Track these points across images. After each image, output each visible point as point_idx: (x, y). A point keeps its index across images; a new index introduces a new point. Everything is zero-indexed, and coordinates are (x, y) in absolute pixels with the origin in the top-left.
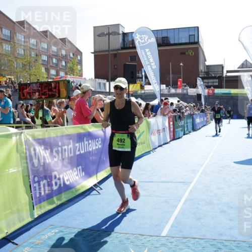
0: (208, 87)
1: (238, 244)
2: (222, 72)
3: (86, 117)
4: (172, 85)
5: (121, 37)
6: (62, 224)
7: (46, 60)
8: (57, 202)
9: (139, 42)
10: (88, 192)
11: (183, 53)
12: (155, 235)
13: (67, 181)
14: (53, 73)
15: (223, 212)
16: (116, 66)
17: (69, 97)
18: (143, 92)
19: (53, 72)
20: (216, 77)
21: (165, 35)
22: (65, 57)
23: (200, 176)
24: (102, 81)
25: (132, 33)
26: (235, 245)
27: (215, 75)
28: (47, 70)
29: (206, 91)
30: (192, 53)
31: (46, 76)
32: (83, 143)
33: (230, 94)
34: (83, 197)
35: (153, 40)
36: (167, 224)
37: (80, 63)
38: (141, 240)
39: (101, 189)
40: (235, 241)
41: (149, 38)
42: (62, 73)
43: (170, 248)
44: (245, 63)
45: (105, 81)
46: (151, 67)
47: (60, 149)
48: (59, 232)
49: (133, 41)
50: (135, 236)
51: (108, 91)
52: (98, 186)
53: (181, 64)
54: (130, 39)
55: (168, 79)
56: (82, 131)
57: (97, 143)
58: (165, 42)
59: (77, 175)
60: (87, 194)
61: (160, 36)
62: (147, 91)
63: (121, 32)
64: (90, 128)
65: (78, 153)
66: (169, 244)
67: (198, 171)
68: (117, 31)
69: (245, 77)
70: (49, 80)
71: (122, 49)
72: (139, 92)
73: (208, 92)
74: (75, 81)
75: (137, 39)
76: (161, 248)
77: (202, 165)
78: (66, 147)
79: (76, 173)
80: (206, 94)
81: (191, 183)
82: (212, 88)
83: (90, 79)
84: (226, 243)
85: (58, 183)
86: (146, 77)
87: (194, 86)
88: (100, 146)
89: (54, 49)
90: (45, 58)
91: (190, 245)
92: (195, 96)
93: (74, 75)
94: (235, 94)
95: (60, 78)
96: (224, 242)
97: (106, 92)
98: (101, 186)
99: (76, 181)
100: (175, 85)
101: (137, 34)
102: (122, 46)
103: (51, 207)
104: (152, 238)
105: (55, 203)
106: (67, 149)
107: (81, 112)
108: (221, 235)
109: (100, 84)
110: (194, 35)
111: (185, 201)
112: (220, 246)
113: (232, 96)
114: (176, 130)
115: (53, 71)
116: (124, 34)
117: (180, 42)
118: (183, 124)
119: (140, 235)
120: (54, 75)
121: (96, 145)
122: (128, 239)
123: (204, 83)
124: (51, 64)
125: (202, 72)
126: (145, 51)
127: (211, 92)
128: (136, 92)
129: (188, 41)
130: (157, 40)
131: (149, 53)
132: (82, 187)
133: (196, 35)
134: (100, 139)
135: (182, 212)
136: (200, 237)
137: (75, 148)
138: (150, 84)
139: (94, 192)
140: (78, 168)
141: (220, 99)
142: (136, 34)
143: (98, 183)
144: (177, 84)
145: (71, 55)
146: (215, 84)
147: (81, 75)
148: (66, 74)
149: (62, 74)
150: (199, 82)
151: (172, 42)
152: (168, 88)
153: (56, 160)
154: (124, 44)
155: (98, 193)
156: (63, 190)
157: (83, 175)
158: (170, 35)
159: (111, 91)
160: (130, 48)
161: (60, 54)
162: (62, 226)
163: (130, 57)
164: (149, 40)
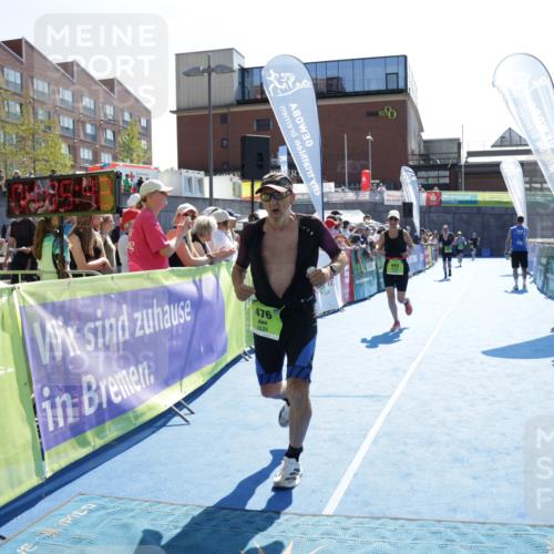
0: (427, 187)
2: (457, 155)
4: (349, 185)
5: (236, 77)
6: (104, 492)
7: (71, 127)
8: (95, 441)
9: (275, 88)
10: (164, 420)
11: (372, 113)
12: (311, 511)
13: (117, 396)
14: (86, 157)
15: (458, 460)
16: (225, 142)
17: (119, 211)
19: (86, 154)
20: (443, 165)
21: (332, 73)
22: (113, 122)
23: (409, 382)
24: (195, 175)
25: (261, 68)
26: (483, 532)
27: (444, 162)
28: (73, 150)
29: (424, 195)
30: (392, 113)
31: (69, 163)
32: (150, 311)
33: (475, 202)
35: (307, 84)
36: (335, 489)
37: (146, 133)
39: (192, 413)
40: (484, 523)
41: (298, 80)
42: (106, 155)
43: (342, 541)
44: (507, 136)
45: (201, 174)
46: (303, 143)
47: (99, 324)
48: (97, 510)
49: (262, 84)
51: (207, 195)
52: (185, 407)
53: (369, 137)
54: (257, 83)
56: (148, 285)
57: (181, 312)
58: (334, 88)
60: (159, 424)
61: (322, 75)
63: (236, 67)
64: (167, 278)
65: (139, 333)
66: (340, 532)
67: (405, 372)
68: (227, 64)
69: (511, 168)
70: (78, 173)
71: (240, 103)
73: (428, 199)
74: (134, 174)
75: (272, 83)
76: (323, 541)
77: (414, 360)
78: (113, 320)
79: (136, 378)
80: (424, 203)
81: (389, 397)
82: (436, 190)
83: (167, 171)
84: (464, 528)
85: (96, 402)
86: (291, 166)
87: (397, 186)
88: (188, 318)
90: (67, 122)
91: (387, 534)
92: (398, 206)
93: (132, 161)
94: (486, 202)
95: (102, 168)
96: (460, 525)
97: (204, 199)
98: (191, 406)
99: (135, 396)
100: (355, 184)
101: (271, 71)
102: (240, 98)
103: (82, 452)
104: (303, 519)
105: (89, 444)
106: (114, 326)
107: (146, 242)
108: (455, 510)
109: (190, 180)
110: (397, 74)
111: (376, 437)
112: (451, 534)
113: (479, 208)
114: (357, 282)
115: (86, 151)
116: (244, 72)
117: (366, 89)
120: (87, 161)
121: (180, 316)
123: (418, 178)
124: (82, 137)
125: (413, 154)
126: (290, 113)
127: (433, 198)
129: (382, 87)
130: (315, 85)
131: (297, 113)
132: (150, 409)
133: (401, 74)
134: (188, 302)
135: (369, 462)
136: (410, 517)
137: (133, 321)
138: (300, 181)
139: (176, 420)
140: (140, 367)
141: (454, 213)
142: (268, 70)
143: (185, 399)
144: (360, 182)
145: (127, 117)
146: (442, 181)
147: (149, 162)
148: (115, 158)
149: (106, 158)
150: (407, 175)
151: (349, 89)
152: (340, 190)
153: (90, 348)
154: (243, 92)
155: (184, 422)
156: (107, 416)
157: (152, 381)
158: (345, 74)
159: (215, 196)
160: (255, 102)
161: (102, 115)
162: (103, 497)
163: (258, 121)
164: (298, 84)
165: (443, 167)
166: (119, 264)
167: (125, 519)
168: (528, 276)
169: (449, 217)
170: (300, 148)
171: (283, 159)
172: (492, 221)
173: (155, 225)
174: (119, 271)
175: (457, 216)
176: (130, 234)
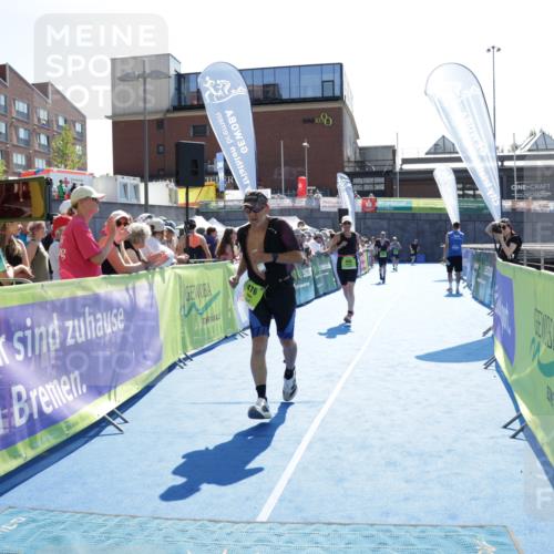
0: (363, 194)
1: (423, 532)
2: (391, 162)
3: (88, 260)
4: (286, 191)
5: (172, 84)
6: (35, 504)
7: (4, 131)
8: (26, 452)
9: (211, 95)
10: (97, 429)
11: (309, 120)
12: (245, 519)
13: (48, 406)
14: (19, 162)
15: (391, 464)
16: (161, 148)
17: (49, 218)
18: (221, 204)
19: (19, 159)
20: (379, 172)
21: (269, 80)
22: (47, 127)
23: (343, 388)
24: (130, 181)
25: (197, 74)
26: (416, 535)
27: (378, 169)
28: (6, 156)
29: (360, 201)
30: (328, 120)
31: (2, 168)
32: (82, 320)
33: (410, 208)
34: (83, 440)
35: (243, 91)
36: (269, 495)
37: (81, 138)
38: (214, 532)
39: (126, 422)
40: (415, 526)
41: (234, 87)
42: (40, 161)
43: (276, 548)
44: (441, 144)
45: (137, 180)
46: (238, 149)
47: (28, 333)
48: (27, 523)
49: (199, 91)
50: (199, 523)
51: (142, 202)
52: (118, 416)
53: (305, 144)
54: (193, 89)
55: (275, 177)
56: (80, 293)
57: (114, 320)
58: (270, 95)
59: (70, 392)
60: (92, 433)
61: (258, 82)
62: (229, 204)
63: (172, 73)
64: (98, 285)
65: (70, 341)
66: (274, 539)
67: (340, 377)
68: (165, 71)
69: (444, 176)
70: (11, 178)
71: (176, 109)
72: (213, 205)
73: (364, 206)
74: (69, 180)
75: (208, 89)
76: (256, 548)
77: (349, 364)
78: (43, 329)
79: (68, 387)
80: (359, 209)
81: (324, 402)
82: (372, 196)
83: (102, 177)
84: (395, 531)
85: (27, 412)
86: (228, 172)
87: (334, 192)
88: (121, 326)
89: (21, 107)
91: (321, 539)
92: (335, 213)
93: (66, 166)
94: (420, 209)
95: (35, 173)
96: (392, 528)
97: (140, 205)
98: (123, 416)
99: (67, 406)
100: (291, 190)
101: (207, 78)
102: (176, 104)
103: (13, 464)
104: (236, 526)
105: (20, 456)
106: (44, 335)
107: (77, 248)
108: (387, 514)
109: (125, 186)
110: (333, 81)
111: (311, 443)
112: (383, 537)
113: (414, 214)
115: (19, 156)
116: (180, 77)
117: (302, 96)
118: (311, 274)
119: (210, 521)
120: (20, 166)
121: (113, 324)
122: (184, 531)
123: (353, 185)
124: (15, 142)
125: (349, 161)
126: (224, 116)
127: (369, 204)
128: (207, 204)
129: (319, 95)
130: (251, 92)
131: (232, 120)
132: (83, 418)
133: (337, 82)
134: (121, 310)
135: (302, 468)
136: (343, 522)
137: (64, 330)
138: (236, 188)
139: (110, 429)
140: (72, 376)
141: (389, 219)
143: (118, 408)
144: (296, 188)
145: (61, 122)
146: (377, 188)
147: (83, 167)
148: (49, 164)
149: (40, 164)
150: (343, 182)
151: (285, 96)
152: (276, 196)
153: (20, 357)
154: (180, 98)
155: (117, 432)
156: (38, 425)
157: (85, 390)
158: (282, 81)
159: (150, 203)
160: (192, 108)
161: (36, 120)
162: (34, 509)
163: (194, 127)
164: (233, 91)
165: (378, 174)
166: (51, 272)
167: (57, 531)
168: (461, 281)
169: (385, 223)
170: (235, 155)
171: (220, 165)
172: (427, 226)
173: (87, 232)
174: (51, 278)
175: (392, 222)
176: (62, 241)
